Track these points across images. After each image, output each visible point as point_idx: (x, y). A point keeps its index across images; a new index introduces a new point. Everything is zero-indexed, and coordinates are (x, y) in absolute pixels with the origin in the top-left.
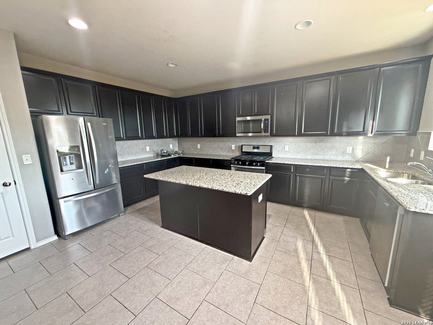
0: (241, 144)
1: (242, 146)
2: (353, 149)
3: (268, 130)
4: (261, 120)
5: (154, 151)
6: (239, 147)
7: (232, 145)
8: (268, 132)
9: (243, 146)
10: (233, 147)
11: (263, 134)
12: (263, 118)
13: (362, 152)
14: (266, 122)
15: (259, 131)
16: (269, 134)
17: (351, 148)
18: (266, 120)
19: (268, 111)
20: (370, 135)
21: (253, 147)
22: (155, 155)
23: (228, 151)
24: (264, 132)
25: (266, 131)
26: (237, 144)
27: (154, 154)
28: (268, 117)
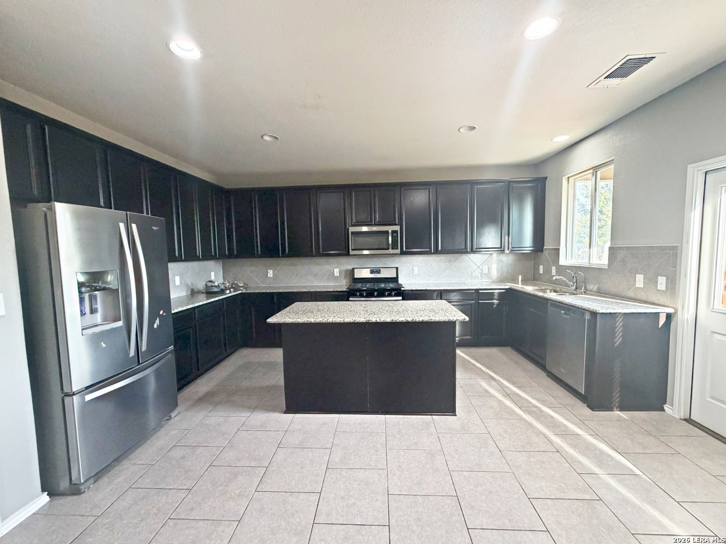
0: (350, 267)
1: (353, 269)
2: (489, 268)
3: (398, 245)
4: (387, 232)
5: (187, 285)
6: (346, 271)
7: (335, 270)
8: (397, 249)
9: (355, 270)
10: (337, 272)
11: (391, 251)
12: (390, 229)
13: (497, 272)
14: (395, 234)
15: (385, 247)
16: (398, 251)
17: (487, 267)
18: (394, 232)
19: (395, 220)
20: (507, 251)
21: (371, 270)
22: (189, 293)
23: (328, 279)
24: (392, 249)
25: (394, 247)
26: (343, 268)
27: (187, 291)
28: (397, 228)
